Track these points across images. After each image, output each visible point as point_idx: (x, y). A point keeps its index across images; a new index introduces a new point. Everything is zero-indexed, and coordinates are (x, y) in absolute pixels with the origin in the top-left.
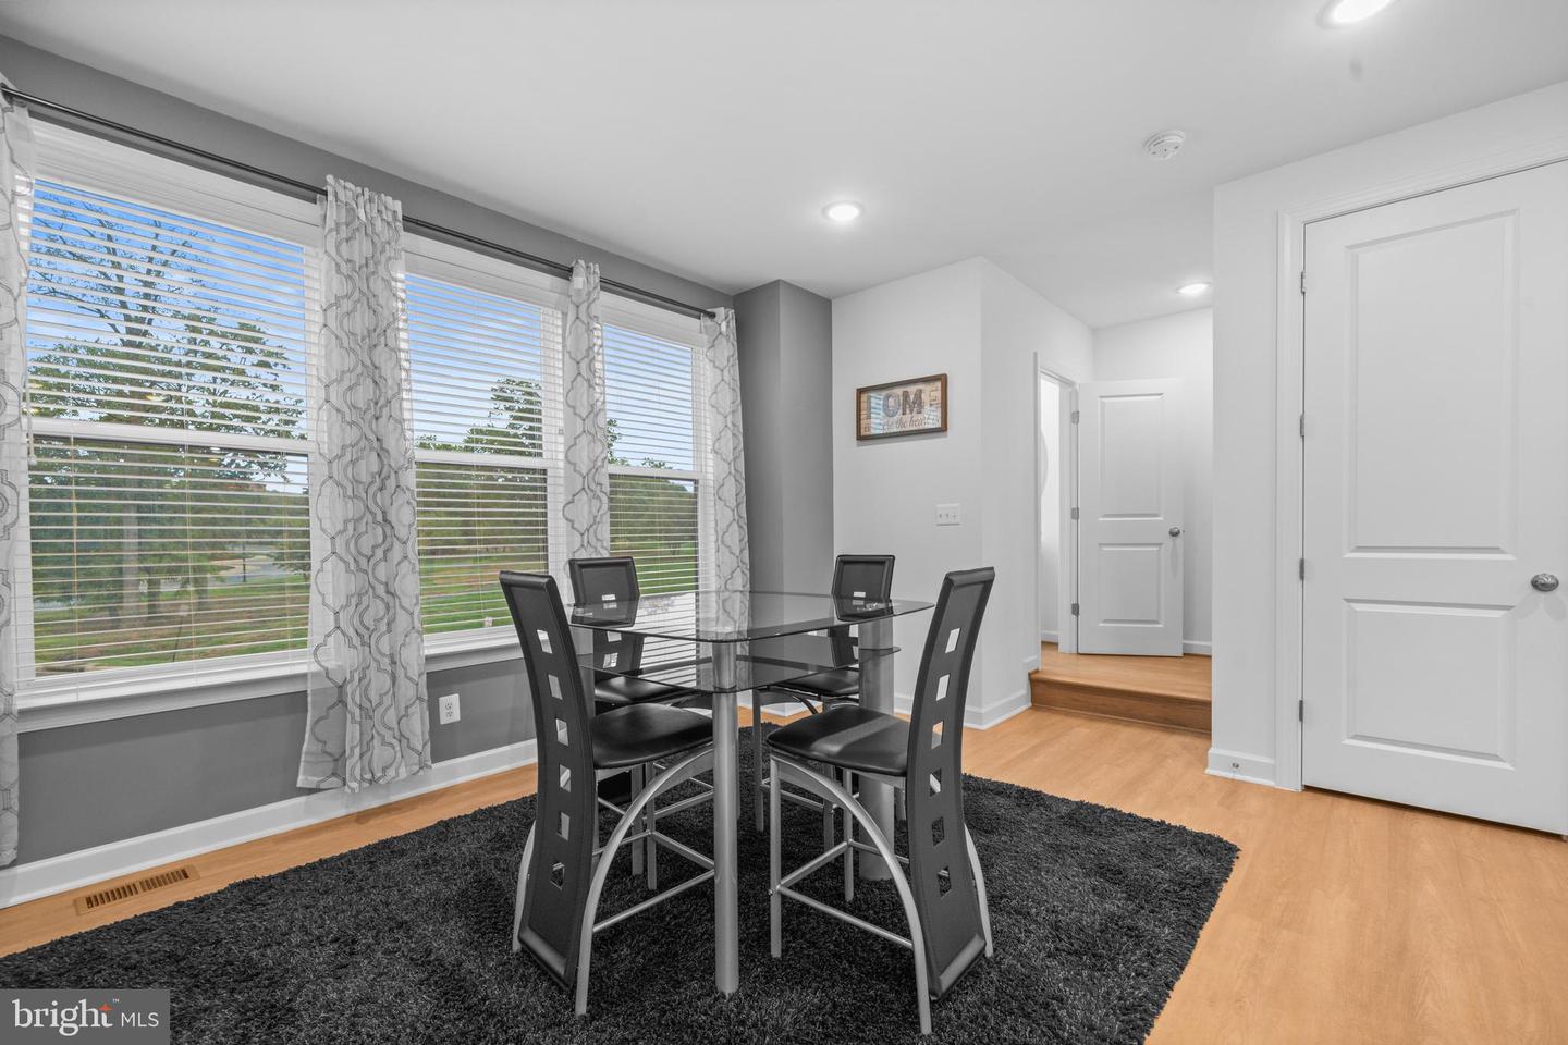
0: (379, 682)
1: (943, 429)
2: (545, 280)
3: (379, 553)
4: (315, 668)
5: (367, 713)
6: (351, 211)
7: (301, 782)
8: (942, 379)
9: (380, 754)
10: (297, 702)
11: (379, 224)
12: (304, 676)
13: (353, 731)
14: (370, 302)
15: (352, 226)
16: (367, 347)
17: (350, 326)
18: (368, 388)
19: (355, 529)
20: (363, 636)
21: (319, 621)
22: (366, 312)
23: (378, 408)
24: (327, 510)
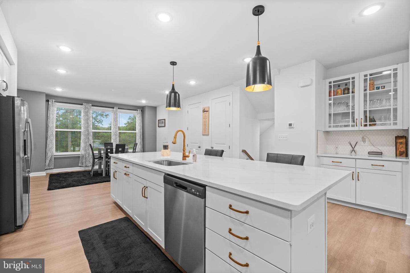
0: (87, 155)
1: (165, 126)
2: (111, 109)
3: (87, 142)
4: (81, 154)
5: (86, 158)
6: (86, 106)
7: (79, 165)
8: (165, 120)
9: (87, 163)
10: (79, 157)
11: (89, 107)
12: (79, 154)
13: (84, 160)
14: (87, 115)
15: (86, 108)
16: (87, 120)
17: (85, 118)
18: (87, 125)
19: (85, 139)
20: (85, 150)
21: (81, 149)
22: (87, 117)
23: (88, 127)
24: (82, 137)
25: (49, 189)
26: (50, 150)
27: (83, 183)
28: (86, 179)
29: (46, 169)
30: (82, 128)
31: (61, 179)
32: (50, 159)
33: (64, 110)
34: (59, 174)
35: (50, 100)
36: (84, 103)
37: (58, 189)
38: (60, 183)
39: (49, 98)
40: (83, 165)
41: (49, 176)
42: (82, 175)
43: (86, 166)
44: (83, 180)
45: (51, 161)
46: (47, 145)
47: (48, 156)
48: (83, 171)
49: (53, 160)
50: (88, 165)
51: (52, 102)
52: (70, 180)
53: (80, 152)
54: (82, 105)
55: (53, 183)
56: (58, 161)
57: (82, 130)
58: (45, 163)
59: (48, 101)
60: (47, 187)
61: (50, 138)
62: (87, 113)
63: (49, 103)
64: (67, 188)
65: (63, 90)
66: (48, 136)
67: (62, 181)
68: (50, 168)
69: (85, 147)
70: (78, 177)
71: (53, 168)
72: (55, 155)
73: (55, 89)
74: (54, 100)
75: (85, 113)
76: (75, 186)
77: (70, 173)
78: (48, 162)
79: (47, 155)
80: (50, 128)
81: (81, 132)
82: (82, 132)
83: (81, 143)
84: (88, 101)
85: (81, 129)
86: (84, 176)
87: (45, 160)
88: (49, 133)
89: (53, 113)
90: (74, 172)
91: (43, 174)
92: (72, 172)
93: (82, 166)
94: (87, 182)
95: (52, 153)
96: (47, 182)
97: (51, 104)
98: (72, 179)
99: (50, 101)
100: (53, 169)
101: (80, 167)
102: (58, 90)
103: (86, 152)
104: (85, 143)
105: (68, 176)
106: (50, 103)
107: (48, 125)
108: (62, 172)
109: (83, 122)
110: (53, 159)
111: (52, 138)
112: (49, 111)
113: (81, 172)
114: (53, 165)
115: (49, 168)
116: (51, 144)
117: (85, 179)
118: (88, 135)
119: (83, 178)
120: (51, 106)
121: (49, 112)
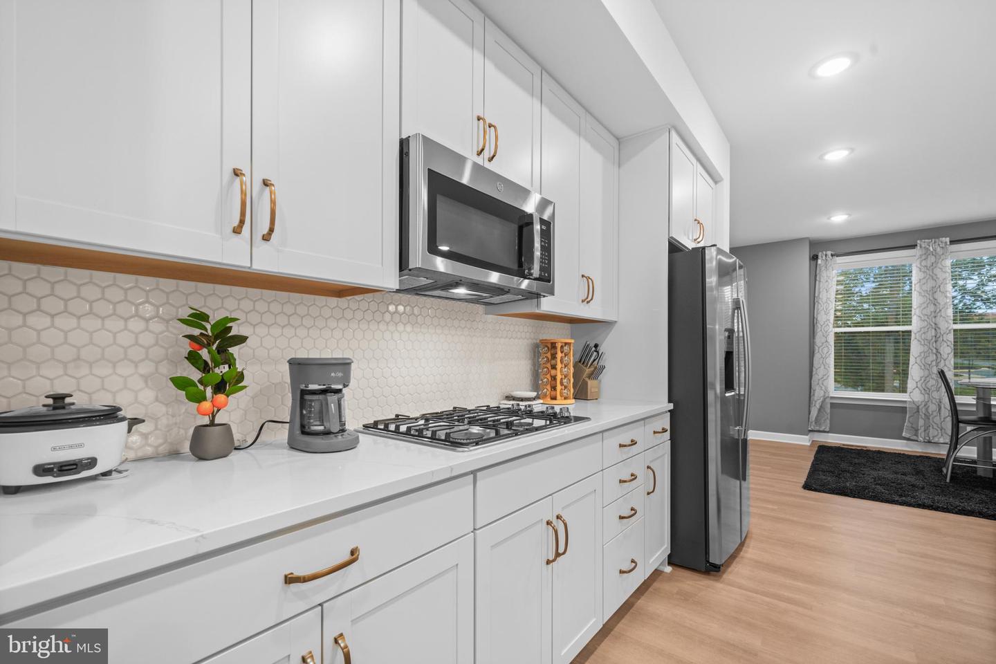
0: (933, 407)
3: (934, 363)
4: (910, 400)
5: (927, 417)
7: (904, 434)
9: (932, 432)
10: (904, 410)
11: (939, 249)
12: (905, 402)
13: (921, 422)
14: (934, 278)
15: (927, 253)
16: (932, 296)
17: (925, 288)
18: (932, 308)
19: (924, 355)
20: (926, 391)
21: (911, 384)
22: (931, 283)
23: (936, 314)
24: (915, 348)
25: (807, 486)
26: (820, 382)
27: (909, 498)
28: (923, 488)
29: (810, 429)
30: (915, 319)
31: (844, 465)
32: (821, 406)
33: (874, 282)
34: (842, 449)
35: (820, 254)
36: (921, 240)
37: (830, 493)
38: (838, 476)
39: (818, 249)
40: (916, 435)
41: (816, 449)
42: (909, 469)
43: (929, 442)
44: (913, 486)
45: (822, 410)
46: (814, 369)
47: (816, 399)
48: (918, 457)
49: (828, 410)
50: (936, 440)
51: (824, 257)
52: (869, 475)
53: (908, 394)
54: (913, 246)
55: (820, 473)
56: (842, 415)
57: (915, 326)
58: (809, 414)
59: (814, 258)
60: (803, 480)
61: (820, 351)
62: (930, 272)
63: (817, 262)
64: (854, 497)
65: (850, 215)
66: (817, 348)
67: (846, 471)
68: (821, 429)
69: (925, 379)
70: (896, 473)
71: (827, 429)
72: (832, 398)
73: (829, 218)
74: (829, 253)
75: (924, 272)
76: (882, 501)
77: (875, 452)
78: (814, 412)
79: (814, 395)
80: (819, 326)
81: (910, 332)
82: (913, 335)
83: (910, 366)
84: (933, 232)
85: (910, 323)
86: (918, 473)
87: (810, 406)
88: (819, 339)
89: (827, 286)
90: (885, 453)
91: (804, 440)
92: (880, 453)
93: (915, 438)
94: (923, 497)
95: (826, 391)
96: (807, 465)
97: (823, 263)
98: (875, 473)
99: (820, 257)
100: (828, 432)
101: (905, 441)
102: (839, 221)
103: (926, 395)
104: (926, 367)
105: (863, 461)
106: (819, 262)
107: (817, 319)
108: (853, 446)
109: (916, 300)
110: (829, 406)
111: (825, 350)
112: (817, 282)
113: (909, 457)
114: (828, 421)
115: (817, 428)
116: (823, 367)
117: (920, 483)
118: (936, 342)
119: (911, 479)
120: (823, 268)
121: (819, 285)
